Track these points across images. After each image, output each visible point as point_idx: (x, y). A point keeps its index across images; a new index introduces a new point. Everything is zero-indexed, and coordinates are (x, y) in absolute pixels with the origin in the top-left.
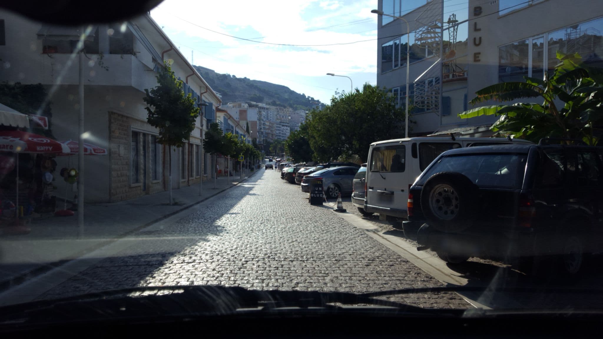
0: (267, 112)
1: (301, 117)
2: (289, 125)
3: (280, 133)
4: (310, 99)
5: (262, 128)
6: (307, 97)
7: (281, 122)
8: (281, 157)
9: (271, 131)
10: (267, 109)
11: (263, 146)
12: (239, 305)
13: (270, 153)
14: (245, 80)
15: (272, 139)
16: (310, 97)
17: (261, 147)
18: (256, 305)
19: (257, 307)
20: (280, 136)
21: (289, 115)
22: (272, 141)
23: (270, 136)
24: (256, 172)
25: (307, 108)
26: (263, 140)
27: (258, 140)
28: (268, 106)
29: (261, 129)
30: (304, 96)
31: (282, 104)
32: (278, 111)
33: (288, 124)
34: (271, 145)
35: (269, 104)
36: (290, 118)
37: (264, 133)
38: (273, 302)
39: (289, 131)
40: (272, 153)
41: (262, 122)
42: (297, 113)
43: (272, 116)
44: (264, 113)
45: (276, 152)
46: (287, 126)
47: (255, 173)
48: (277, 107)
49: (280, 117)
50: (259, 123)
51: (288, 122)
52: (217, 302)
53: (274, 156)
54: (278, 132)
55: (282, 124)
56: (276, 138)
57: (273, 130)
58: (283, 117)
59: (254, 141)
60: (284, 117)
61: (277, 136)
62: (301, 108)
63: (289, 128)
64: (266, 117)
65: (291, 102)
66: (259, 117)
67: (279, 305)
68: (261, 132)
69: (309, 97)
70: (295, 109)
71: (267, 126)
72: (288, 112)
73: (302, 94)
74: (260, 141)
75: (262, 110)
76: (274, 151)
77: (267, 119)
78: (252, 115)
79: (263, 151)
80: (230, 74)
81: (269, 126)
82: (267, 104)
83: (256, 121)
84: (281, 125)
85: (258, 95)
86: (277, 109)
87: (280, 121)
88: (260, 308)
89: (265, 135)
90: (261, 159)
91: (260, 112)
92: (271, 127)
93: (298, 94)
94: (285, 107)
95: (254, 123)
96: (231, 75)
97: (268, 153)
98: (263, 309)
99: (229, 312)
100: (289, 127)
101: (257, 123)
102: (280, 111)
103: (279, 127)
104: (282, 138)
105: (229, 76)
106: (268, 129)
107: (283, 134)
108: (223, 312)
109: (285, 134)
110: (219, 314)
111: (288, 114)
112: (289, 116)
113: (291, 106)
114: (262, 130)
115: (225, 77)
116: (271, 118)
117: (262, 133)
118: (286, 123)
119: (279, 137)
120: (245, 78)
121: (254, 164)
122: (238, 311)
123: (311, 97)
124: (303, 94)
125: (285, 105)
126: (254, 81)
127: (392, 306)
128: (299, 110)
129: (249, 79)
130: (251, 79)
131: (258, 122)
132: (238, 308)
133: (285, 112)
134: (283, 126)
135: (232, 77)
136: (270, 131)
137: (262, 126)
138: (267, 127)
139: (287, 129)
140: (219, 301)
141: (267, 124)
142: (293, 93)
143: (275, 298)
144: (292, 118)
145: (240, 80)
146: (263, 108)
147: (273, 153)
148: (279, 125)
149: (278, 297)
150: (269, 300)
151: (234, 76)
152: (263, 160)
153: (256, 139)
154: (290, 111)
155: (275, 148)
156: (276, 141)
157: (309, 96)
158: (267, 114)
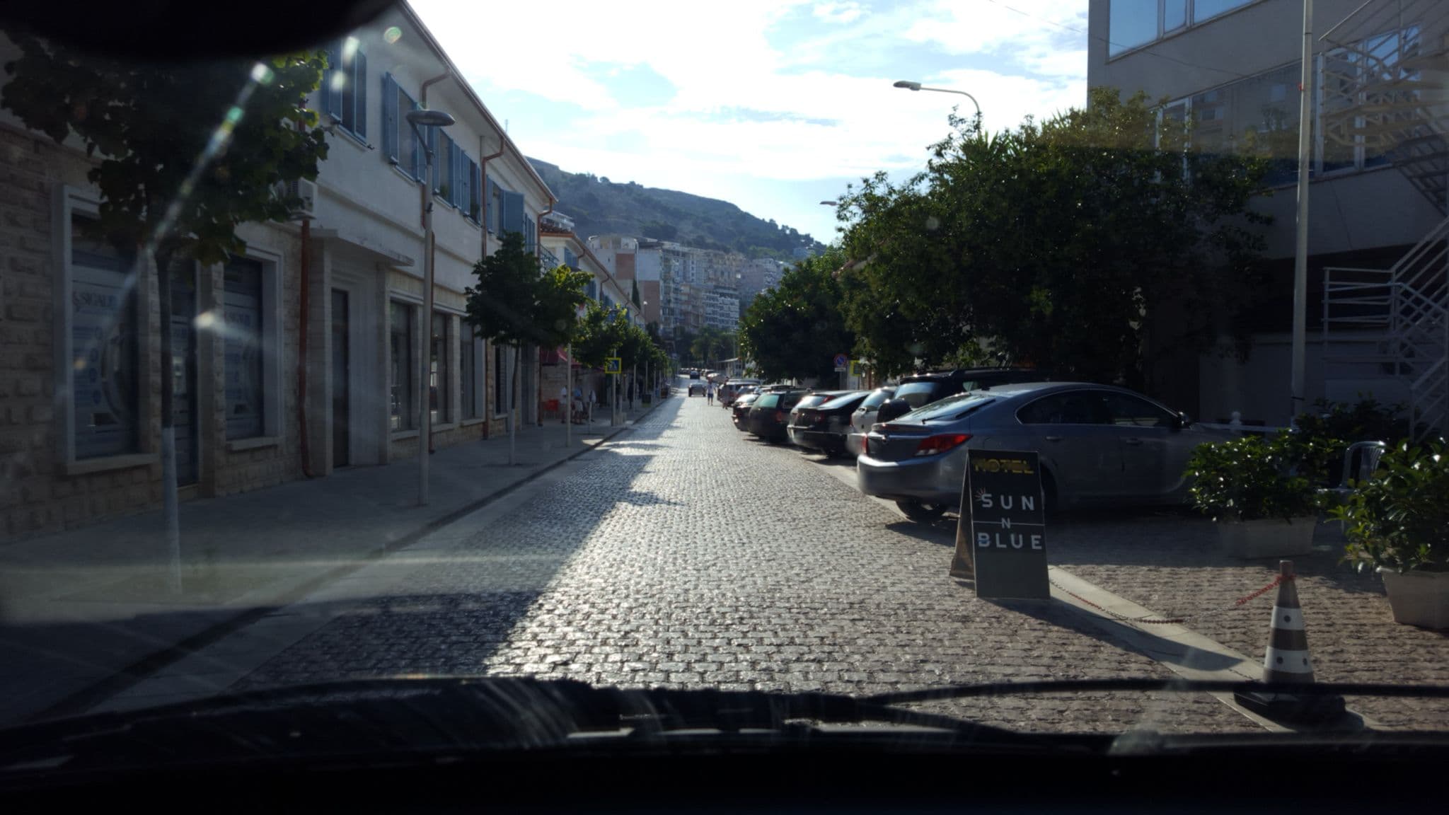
0: (685, 262)
1: (765, 275)
2: (737, 293)
3: (714, 312)
4: (788, 232)
5: (672, 300)
6: (780, 228)
7: (716, 287)
8: (719, 369)
9: (693, 306)
10: (684, 255)
11: (673, 342)
12: (574, 725)
13: (692, 359)
14: (631, 190)
15: (695, 327)
16: (787, 227)
17: (670, 344)
18: (617, 725)
19: (617, 729)
20: (714, 319)
21: (738, 269)
22: (696, 332)
23: (692, 319)
24: (657, 406)
25: (781, 253)
26: (675, 329)
27: (662, 327)
28: (686, 249)
29: (669, 301)
30: (772, 225)
31: (718, 243)
32: (710, 261)
33: (735, 290)
34: (694, 341)
35: (689, 244)
36: (739, 276)
37: (677, 311)
38: (656, 716)
39: (736, 308)
40: (696, 360)
41: (672, 285)
42: (757, 266)
43: (694, 272)
44: (676, 264)
45: (705, 358)
46: (731, 296)
47: (653, 410)
48: (710, 251)
49: (715, 275)
50: (666, 287)
51: (734, 286)
52: (523, 717)
53: (700, 367)
54: (709, 310)
55: (721, 291)
56: (706, 325)
57: (699, 303)
58: (722, 273)
59: (652, 328)
60: (726, 274)
61: (707, 319)
62: (766, 254)
63: (737, 302)
64: (681, 273)
65: (743, 239)
66: (665, 273)
67: (669, 724)
68: (669, 309)
69: (785, 228)
70: (753, 256)
71: (685, 294)
72: (734, 263)
73: (767, 220)
74: (668, 330)
75: (671, 256)
76: (702, 356)
77: (685, 277)
78: (648, 267)
79: (675, 355)
80: (596, 175)
81: (689, 295)
82: (683, 244)
83: (658, 282)
84: (717, 293)
85: (662, 222)
86: (708, 256)
87: (714, 283)
88: (625, 732)
89: (679, 317)
90: (669, 374)
91: (666, 260)
92: (692, 298)
93: (758, 220)
94: (727, 251)
95: (652, 287)
96: (599, 176)
97: (687, 361)
98: (631, 735)
99: (550, 742)
100: (737, 297)
101: (659, 285)
102: (714, 260)
103: (713, 299)
104: (720, 326)
105: (594, 178)
106: (687, 302)
107: (722, 315)
108: (537, 740)
109: (728, 315)
110: (526, 746)
111: (735, 266)
112: (738, 272)
113: (741, 249)
114: (672, 305)
115: (583, 181)
116: (694, 278)
117: (672, 311)
118: (729, 289)
119: (712, 323)
120: (632, 183)
121: (651, 387)
122: (570, 740)
123: (790, 226)
124: (771, 220)
125: (728, 247)
126: (654, 191)
127: (941, 726)
128: (762, 258)
129: (641, 187)
130: (647, 186)
131: (662, 283)
132: (574, 731)
133: (727, 262)
134: (722, 295)
135: (599, 181)
136: (690, 308)
137: (672, 295)
138: (684, 298)
139: (732, 304)
140: (527, 715)
141: (685, 289)
142: (746, 217)
143: (660, 709)
144: (743, 277)
145: (619, 187)
146: (676, 253)
147: (700, 359)
148: (714, 293)
149: (667, 704)
150: (648, 711)
151: (605, 179)
152: (674, 377)
153: (656, 324)
154: (741, 260)
155: (704, 348)
156: (706, 330)
157: (785, 225)
158: (685, 268)
